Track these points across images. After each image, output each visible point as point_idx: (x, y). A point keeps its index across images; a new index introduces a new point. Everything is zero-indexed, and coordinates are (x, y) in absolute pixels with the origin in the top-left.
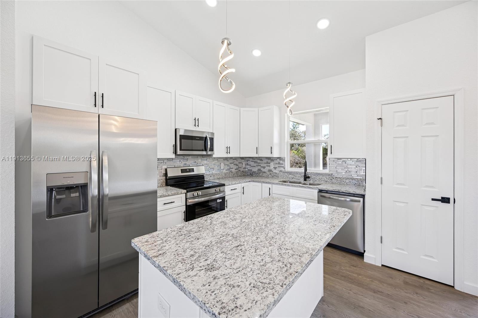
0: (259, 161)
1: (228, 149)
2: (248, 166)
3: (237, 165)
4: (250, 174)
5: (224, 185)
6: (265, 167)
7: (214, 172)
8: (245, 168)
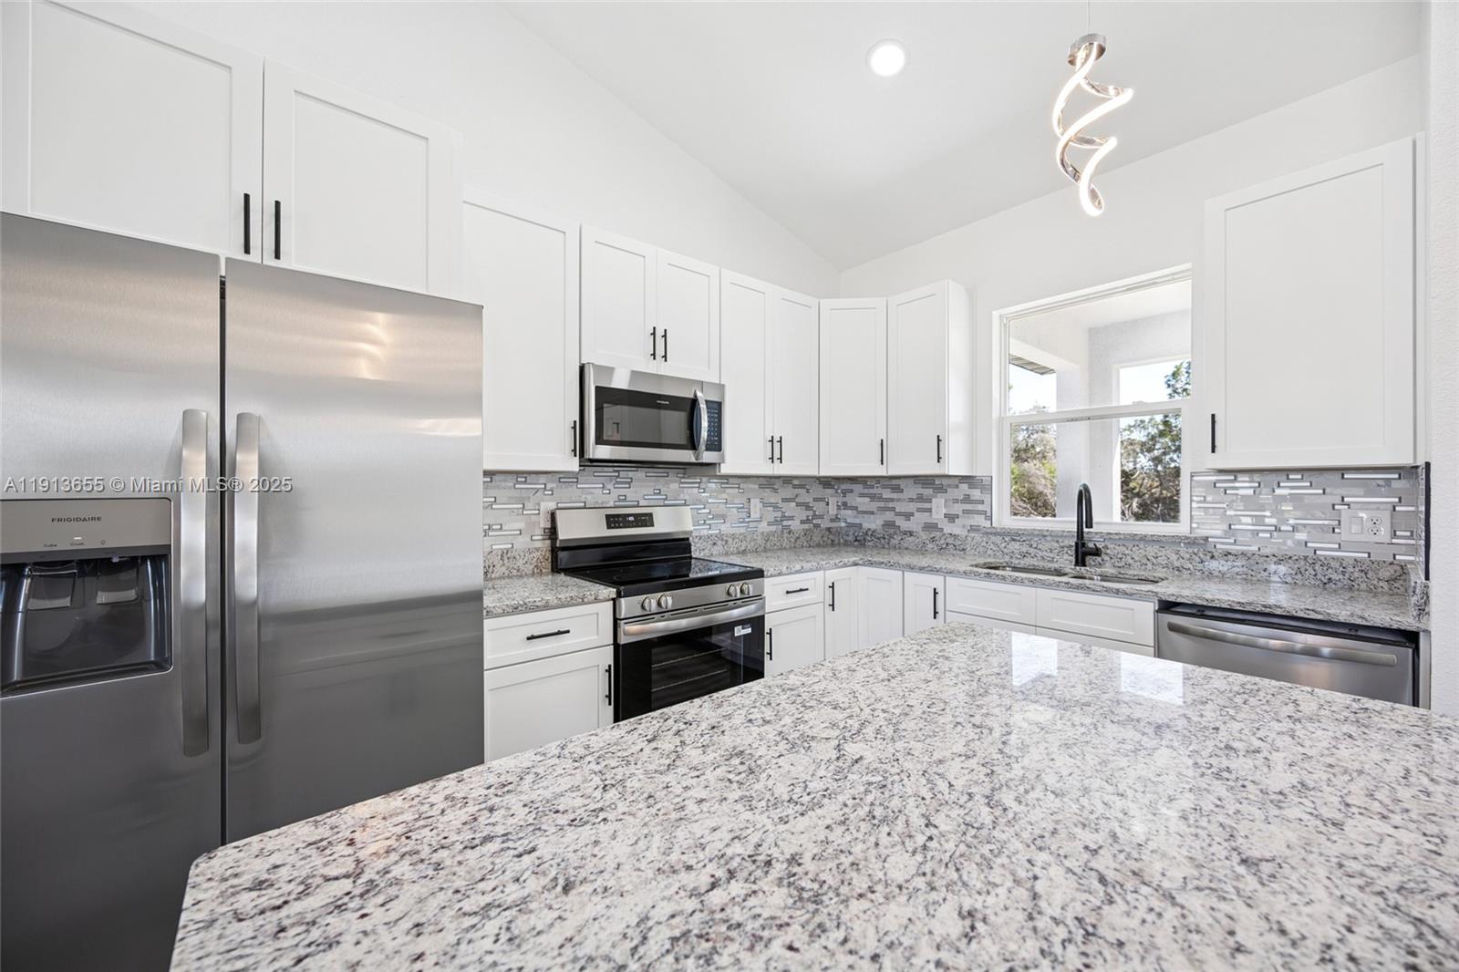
0: (887, 494)
1: (777, 446)
2: (849, 512)
3: (808, 507)
4: (856, 540)
5: (759, 574)
6: (912, 514)
7: (726, 528)
8: (836, 519)
